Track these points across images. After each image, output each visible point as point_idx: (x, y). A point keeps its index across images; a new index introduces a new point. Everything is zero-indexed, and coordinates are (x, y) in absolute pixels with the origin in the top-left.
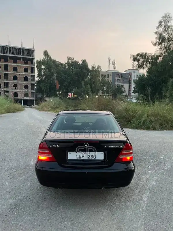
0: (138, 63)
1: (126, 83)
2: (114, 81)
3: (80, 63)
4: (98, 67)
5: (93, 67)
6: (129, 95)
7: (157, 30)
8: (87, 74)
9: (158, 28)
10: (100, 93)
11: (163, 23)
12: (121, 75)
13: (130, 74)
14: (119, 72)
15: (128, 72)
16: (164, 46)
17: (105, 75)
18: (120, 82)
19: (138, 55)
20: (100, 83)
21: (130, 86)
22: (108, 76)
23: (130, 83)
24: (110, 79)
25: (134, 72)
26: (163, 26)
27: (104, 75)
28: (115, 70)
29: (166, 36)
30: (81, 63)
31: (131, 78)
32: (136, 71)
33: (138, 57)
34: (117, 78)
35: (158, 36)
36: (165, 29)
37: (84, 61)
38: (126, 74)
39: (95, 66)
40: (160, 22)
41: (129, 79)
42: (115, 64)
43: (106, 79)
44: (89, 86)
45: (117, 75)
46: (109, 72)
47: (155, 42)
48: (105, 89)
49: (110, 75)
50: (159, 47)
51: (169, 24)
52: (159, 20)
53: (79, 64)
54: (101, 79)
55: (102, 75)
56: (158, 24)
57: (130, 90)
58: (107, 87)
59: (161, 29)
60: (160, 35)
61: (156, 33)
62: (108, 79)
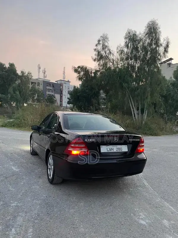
0: (79, 75)
1: (57, 93)
2: (45, 90)
3: (7, 66)
4: (28, 73)
5: (22, 72)
6: (60, 105)
7: (95, 48)
8: (15, 79)
9: (97, 45)
10: (30, 102)
11: (101, 42)
12: (53, 85)
13: (61, 85)
14: (50, 81)
15: (59, 82)
16: (102, 62)
17: (35, 83)
18: (51, 92)
19: (79, 67)
20: (31, 91)
21: (61, 97)
22: (39, 84)
23: (61, 93)
24: (41, 87)
25: (66, 83)
26: (101, 45)
27: (33, 83)
28: (46, 79)
29: (104, 55)
30: (9, 66)
31: (63, 89)
32: (66, 82)
33: (79, 69)
34: (48, 88)
35: (97, 53)
36: (103, 48)
37: (12, 65)
38: (57, 84)
39: (25, 72)
40: (99, 41)
41: (61, 90)
42: (46, 73)
43: (37, 87)
44: (18, 93)
45: (48, 85)
46: (40, 80)
47: (94, 58)
48: (35, 98)
49: (40, 83)
50: (98, 63)
51: (106, 44)
52: (98, 39)
53: (5, 68)
54: (31, 86)
55: (32, 83)
56: (97, 42)
57: (61, 100)
58: (38, 96)
59: (100, 47)
60: (99, 52)
61: (95, 50)
62: (38, 87)
